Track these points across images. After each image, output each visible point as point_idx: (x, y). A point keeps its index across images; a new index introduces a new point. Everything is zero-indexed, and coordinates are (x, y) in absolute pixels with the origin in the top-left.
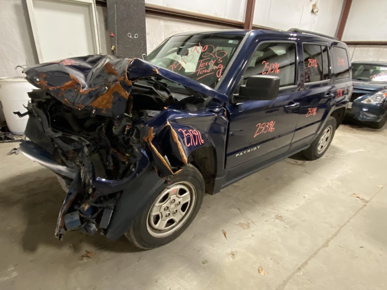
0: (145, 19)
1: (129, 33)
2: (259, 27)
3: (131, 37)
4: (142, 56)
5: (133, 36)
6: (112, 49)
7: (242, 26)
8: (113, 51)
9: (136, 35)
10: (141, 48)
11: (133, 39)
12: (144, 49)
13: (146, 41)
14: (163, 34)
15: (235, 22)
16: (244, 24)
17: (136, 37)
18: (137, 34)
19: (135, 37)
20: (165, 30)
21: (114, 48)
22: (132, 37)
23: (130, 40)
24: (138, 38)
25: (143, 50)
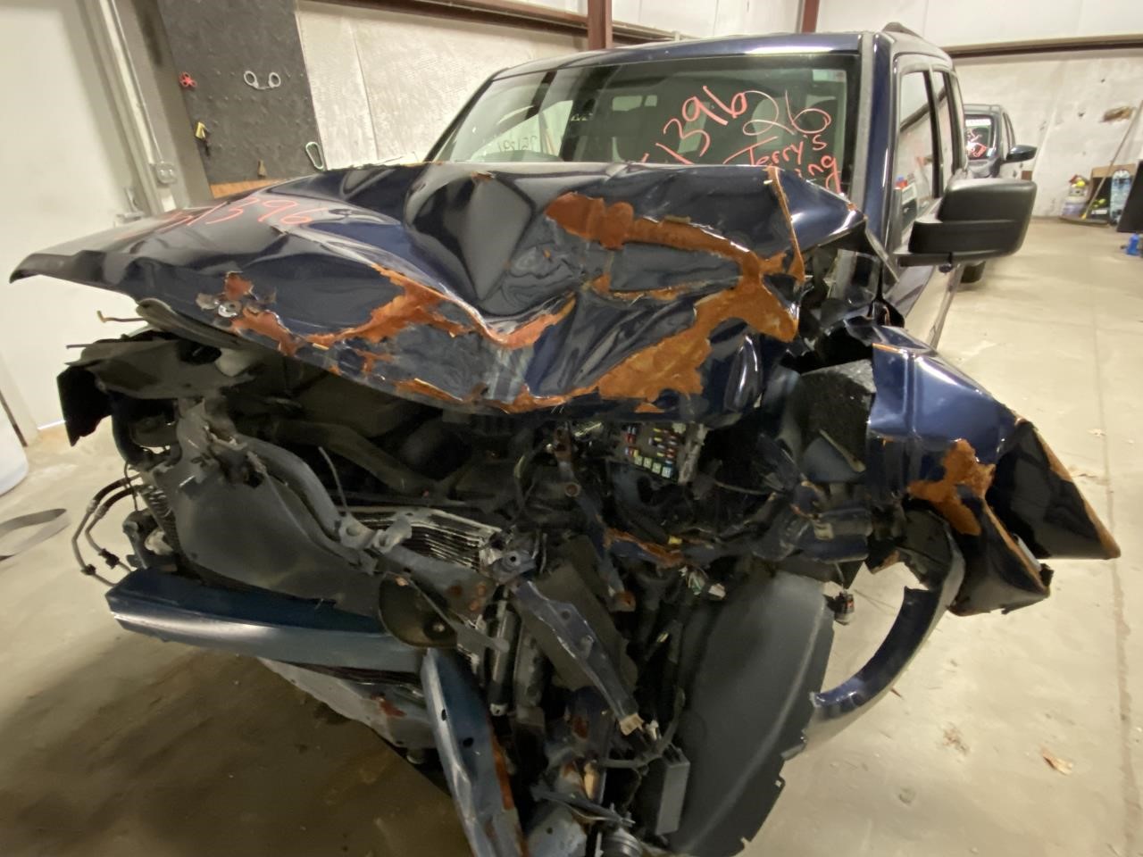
0: (294, 16)
1: (248, 72)
2: (625, 27)
3: (256, 84)
4: (307, 151)
5: (263, 81)
6: (198, 134)
7: (583, 27)
8: (202, 143)
9: (274, 77)
10: (298, 121)
11: (265, 94)
12: (308, 123)
13: (309, 96)
14: (357, 64)
15: (562, 16)
16: (587, 19)
17: (275, 83)
18: (276, 72)
19: (272, 85)
20: (360, 53)
21: (205, 132)
22: (260, 85)
23: (254, 98)
24: (282, 85)
25: (307, 127)
